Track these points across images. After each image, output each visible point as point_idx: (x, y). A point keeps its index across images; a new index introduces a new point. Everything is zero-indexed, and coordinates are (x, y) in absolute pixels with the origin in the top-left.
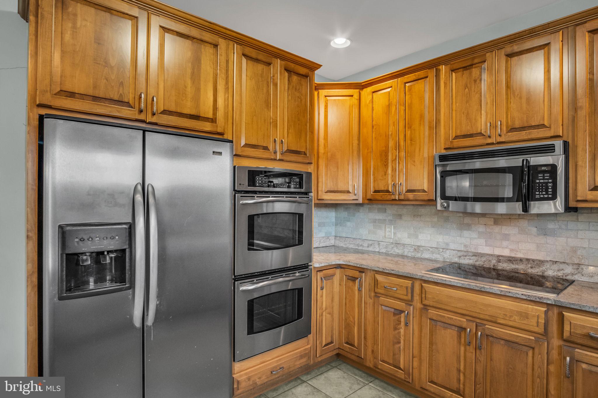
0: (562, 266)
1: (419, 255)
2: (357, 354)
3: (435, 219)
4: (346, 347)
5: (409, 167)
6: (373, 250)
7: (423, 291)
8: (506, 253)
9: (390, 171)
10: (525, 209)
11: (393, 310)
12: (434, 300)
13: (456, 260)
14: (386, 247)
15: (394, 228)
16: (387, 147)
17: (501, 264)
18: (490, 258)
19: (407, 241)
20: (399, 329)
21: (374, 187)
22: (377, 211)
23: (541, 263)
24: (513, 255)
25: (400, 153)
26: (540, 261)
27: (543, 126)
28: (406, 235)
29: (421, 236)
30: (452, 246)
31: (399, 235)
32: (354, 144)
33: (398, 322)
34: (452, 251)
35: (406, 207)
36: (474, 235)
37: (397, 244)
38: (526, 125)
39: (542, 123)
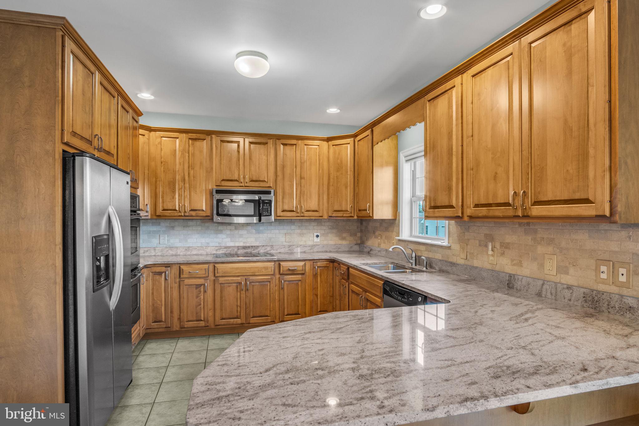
0: (266, 247)
1: (189, 253)
2: (165, 326)
3: (200, 228)
4: (154, 325)
5: (192, 194)
6: (149, 255)
7: (216, 269)
8: (241, 244)
9: (177, 196)
10: (260, 220)
11: (195, 286)
12: (223, 272)
13: (215, 252)
14: (162, 251)
15: (168, 236)
16: (174, 179)
17: (239, 251)
18: (234, 249)
19: (179, 245)
20: (199, 297)
21: (163, 206)
22: (151, 224)
23: (258, 247)
24: (245, 245)
25: (185, 184)
26: (257, 246)
27: (265, 181)
28: (177, 240)
29: (189, 240)
30: (211, 244)
31: (172, 241)
32: (145, 173)
33: (199, 292)
34: (212, 247)
35: (178, 221)
36: (224, 236)
37: (171, 248)
38: (258, 179)
39: (264, 180)
